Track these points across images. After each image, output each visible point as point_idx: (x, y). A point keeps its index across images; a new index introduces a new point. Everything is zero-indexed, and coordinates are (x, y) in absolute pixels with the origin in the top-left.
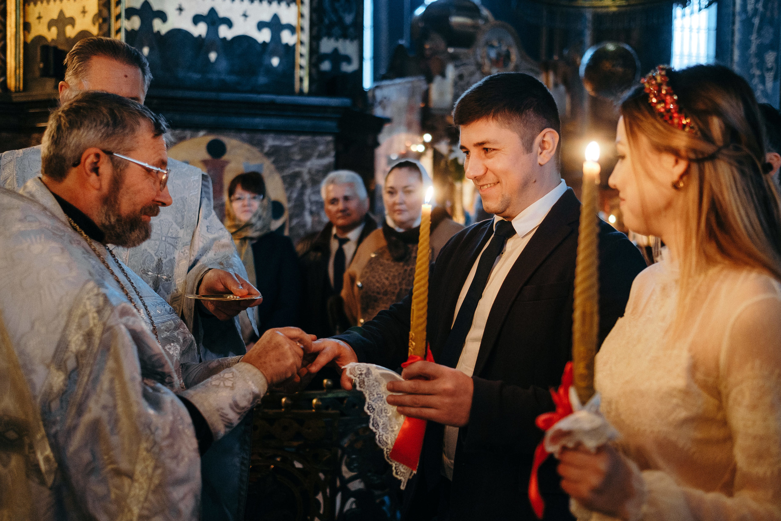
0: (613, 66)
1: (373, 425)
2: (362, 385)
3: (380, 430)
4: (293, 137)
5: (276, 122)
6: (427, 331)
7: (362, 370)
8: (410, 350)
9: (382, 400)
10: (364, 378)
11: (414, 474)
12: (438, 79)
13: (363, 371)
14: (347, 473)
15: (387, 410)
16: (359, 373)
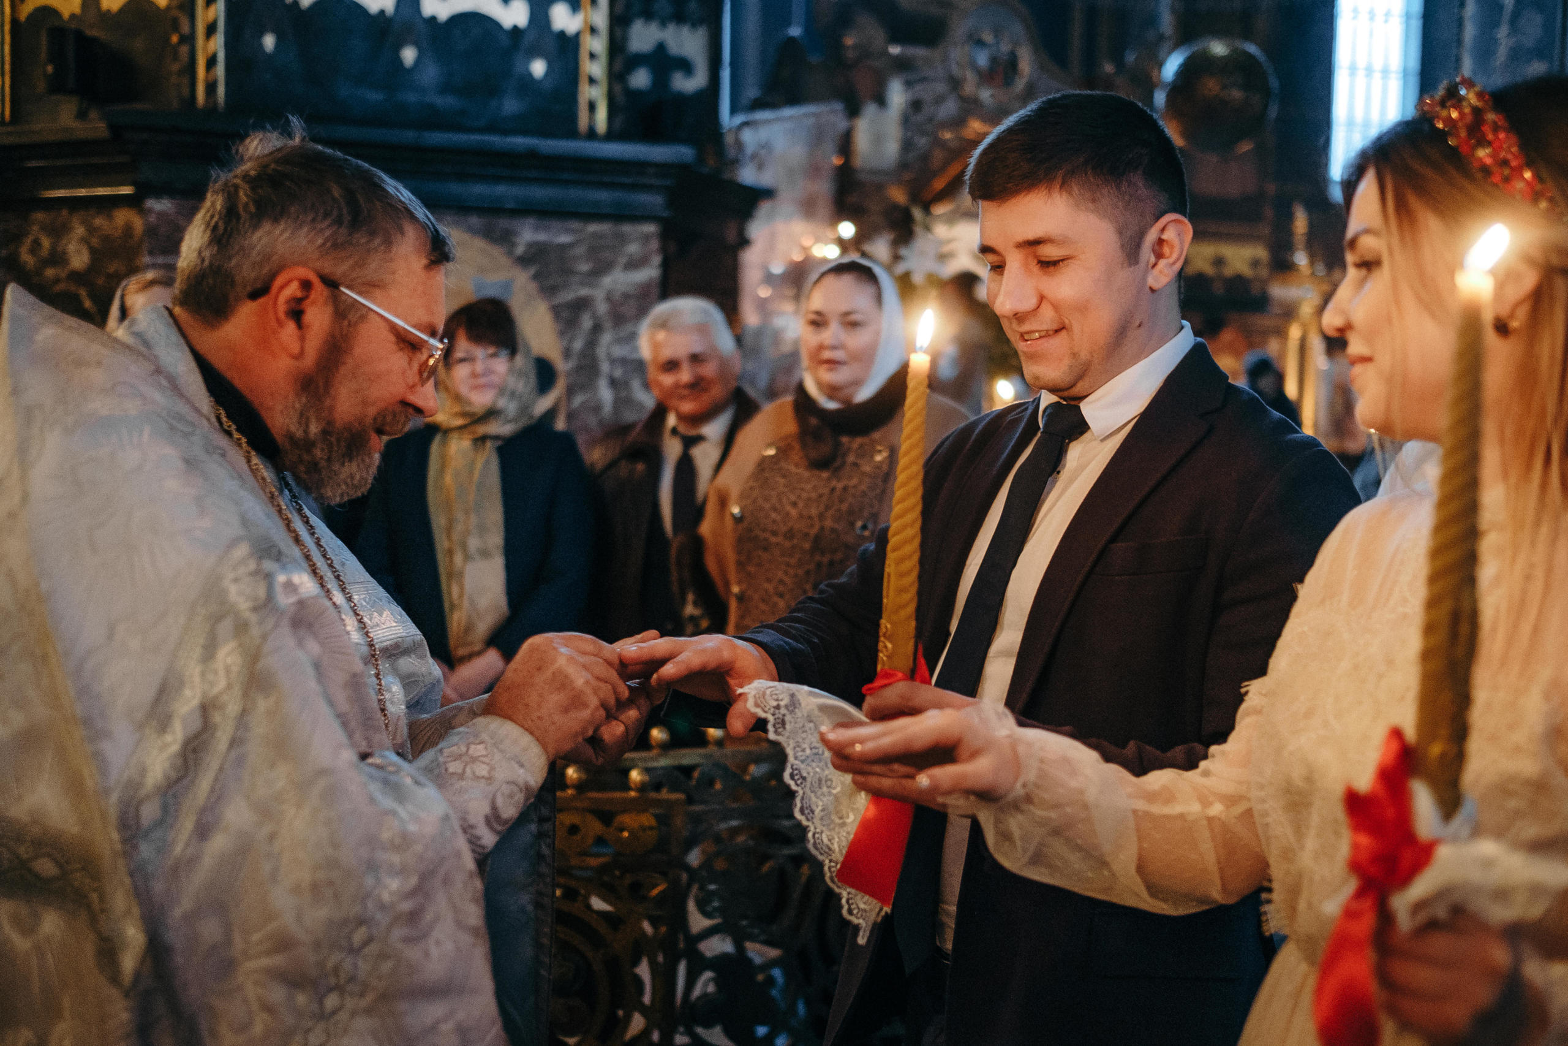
0: (1224, 87)
1: (802, 811)
2: (780, 730)
3: (817, 821)
4: (575, 225)
5: (540, 193)
6: (917, 619)
7: (780, 697)
8: (883, 660)
9: (820, 760)
10: (784, 715)
11: (886, 913)
12: (870, 110)
13: (782, 700)
14: (698, 922)
15: (831, 780)
16: (775, 703)
